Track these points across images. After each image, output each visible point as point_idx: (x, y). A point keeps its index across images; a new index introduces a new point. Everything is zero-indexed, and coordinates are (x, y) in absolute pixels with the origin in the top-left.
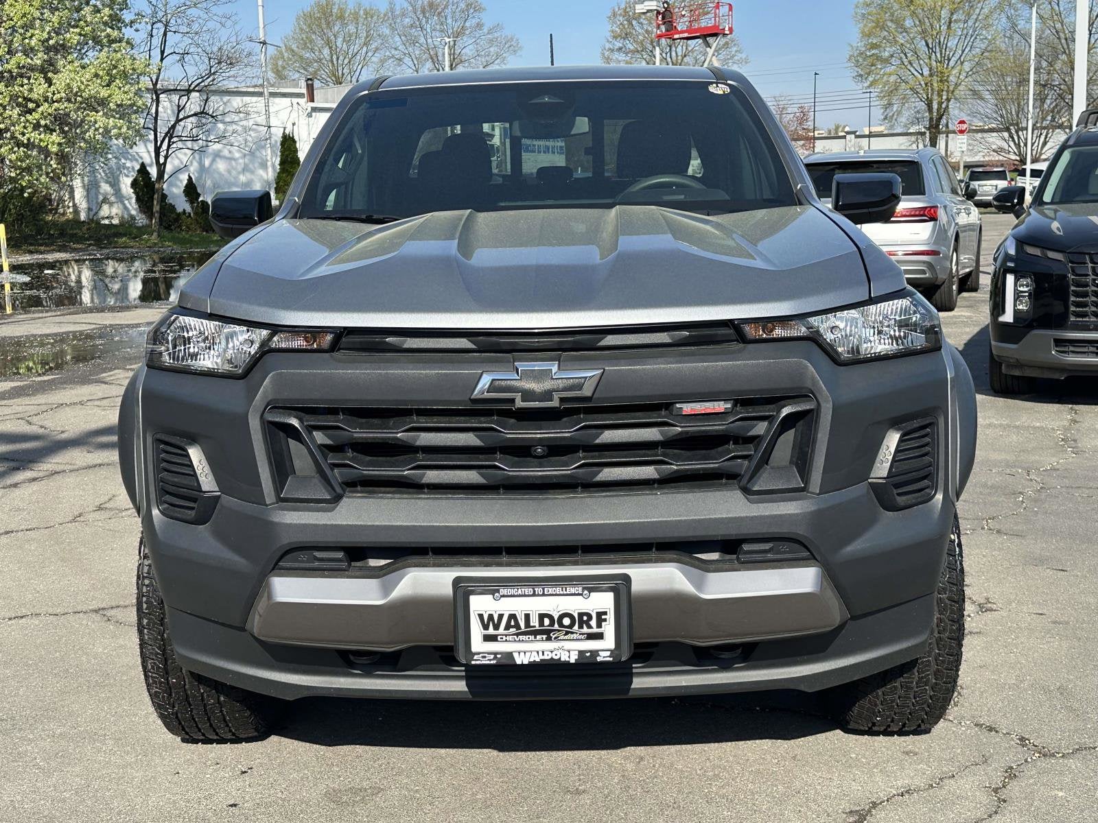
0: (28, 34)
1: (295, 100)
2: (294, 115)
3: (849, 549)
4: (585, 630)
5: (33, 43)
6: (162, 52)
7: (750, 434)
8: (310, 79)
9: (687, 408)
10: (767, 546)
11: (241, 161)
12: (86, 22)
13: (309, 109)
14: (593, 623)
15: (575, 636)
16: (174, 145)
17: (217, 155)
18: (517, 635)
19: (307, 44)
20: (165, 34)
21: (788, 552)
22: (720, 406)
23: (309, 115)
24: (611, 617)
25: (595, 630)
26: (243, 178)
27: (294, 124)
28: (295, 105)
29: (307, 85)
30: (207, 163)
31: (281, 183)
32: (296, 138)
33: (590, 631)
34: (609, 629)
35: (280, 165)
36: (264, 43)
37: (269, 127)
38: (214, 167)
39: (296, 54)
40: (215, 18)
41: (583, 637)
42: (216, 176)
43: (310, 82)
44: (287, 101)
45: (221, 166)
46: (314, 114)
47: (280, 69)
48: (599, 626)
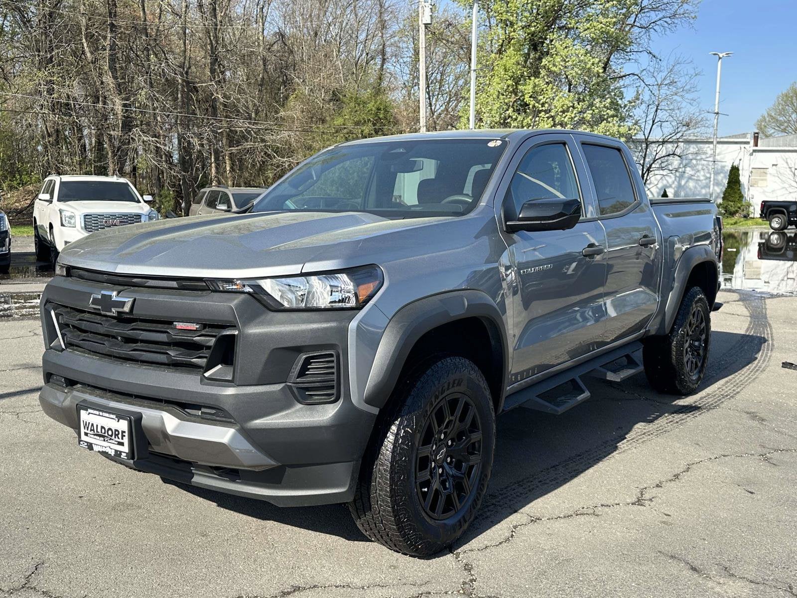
0: (564, 115)
1: (743, 146)
2: (742, 153)
3: (258, 421)
4: (117, 439)
5: (566, 120)
6: (653, 121)
7: (208, 344)
8: (757, 133)
9: (180, 325)
10: (213, 411)
11: (704, 181)
12: (596, 107)
13: (752, 151)
14: (120, 436)
15: (113, 442)
16: (652, 173)
17: (690, 178)
18: (94, 435)
19: (782, 112)
20: (656, 111)
21: (223, 417)
22: (194, 326)
23: (751, 154)
24: (126, 434)
25: (120, 440)
26: (704, 191)
27: (740, 160)
28: (743, 149)
29: (755, 136)
30: (683, 182)
31: (727, 195)
32: (740, 168)
33: (118, 440)
34: (126, 440)
35: (728, 184)
36: (717, 113)
37: (714, 162)
38: (687, 185)
39: (774, 118)
40: (687, 100)
41: (116, 443)
42: (688, 190)
43: (756, 135)
44: (738, 146)
45: (691, 184)
46: (754, 154)
47: (763, 127)
48: (122, 439)
